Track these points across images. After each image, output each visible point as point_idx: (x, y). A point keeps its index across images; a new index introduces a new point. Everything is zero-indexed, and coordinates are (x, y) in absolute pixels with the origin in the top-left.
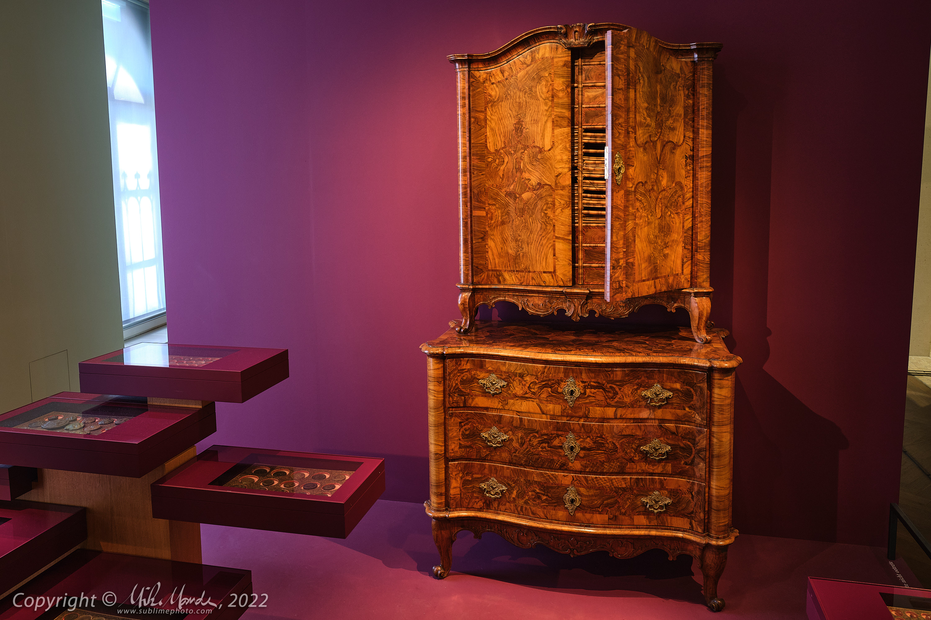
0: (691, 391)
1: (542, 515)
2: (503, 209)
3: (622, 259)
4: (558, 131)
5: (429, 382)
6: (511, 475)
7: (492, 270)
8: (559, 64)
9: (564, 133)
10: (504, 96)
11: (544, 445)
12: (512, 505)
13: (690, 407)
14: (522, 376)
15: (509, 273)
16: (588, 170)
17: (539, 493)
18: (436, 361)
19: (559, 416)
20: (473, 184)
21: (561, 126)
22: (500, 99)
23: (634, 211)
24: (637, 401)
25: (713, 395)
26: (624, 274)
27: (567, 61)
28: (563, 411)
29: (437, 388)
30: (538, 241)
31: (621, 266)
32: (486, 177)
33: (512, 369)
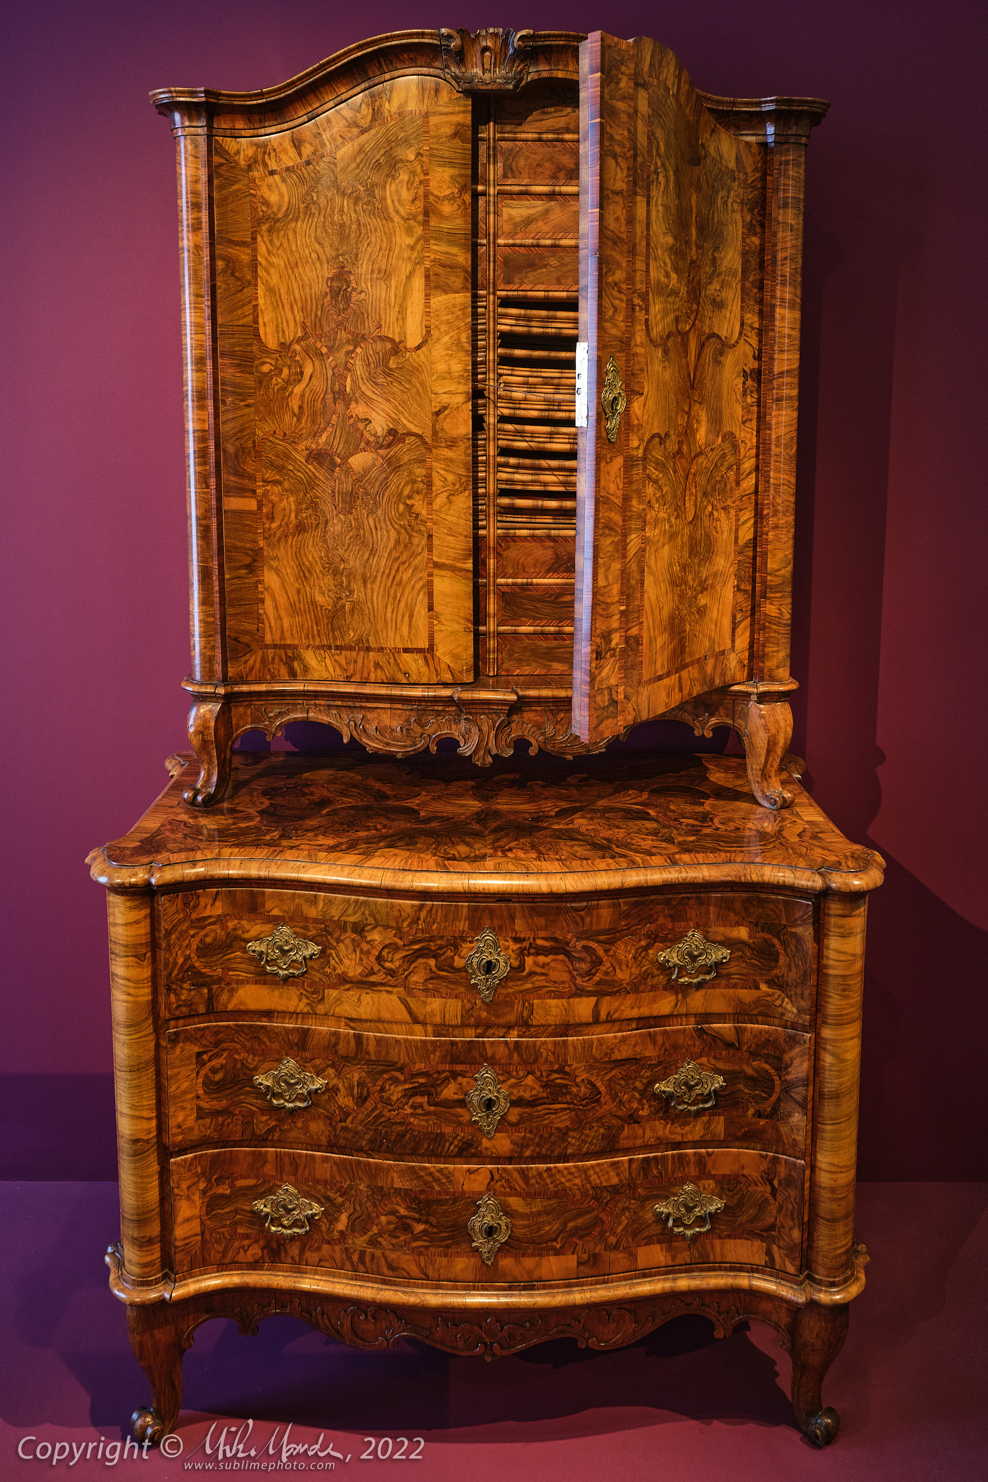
0: (773, 946)
1: (414, 1270)
2: (301, 494)
3: (616, 630)
4: (439, 300)
5: (113, 956)
6: (333, 1177)
7: (275, 646)
8: (442, 130)
9: (454, 306)
10: (302, 206)
11: (419, 1099)
12: (337, 1248)
13: (770, 983)
14: (359, 929)
15: (317, 652)
16: (511, 400)
17: (405, 1217)
18: (129, 904)
19: (456, 1026)
20: (223, 429)
21: (446, 289)
22: (292, 214)
23: (641, 507)
24: (646, 976)
25: (825, 952)
26: (620, 668)
27: (463, 125)
28: (467, 1013)
29: (133, 973)
30: (389, 574)
31: (614, 649)
32: (257, 411)
33: (335, 913)
